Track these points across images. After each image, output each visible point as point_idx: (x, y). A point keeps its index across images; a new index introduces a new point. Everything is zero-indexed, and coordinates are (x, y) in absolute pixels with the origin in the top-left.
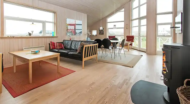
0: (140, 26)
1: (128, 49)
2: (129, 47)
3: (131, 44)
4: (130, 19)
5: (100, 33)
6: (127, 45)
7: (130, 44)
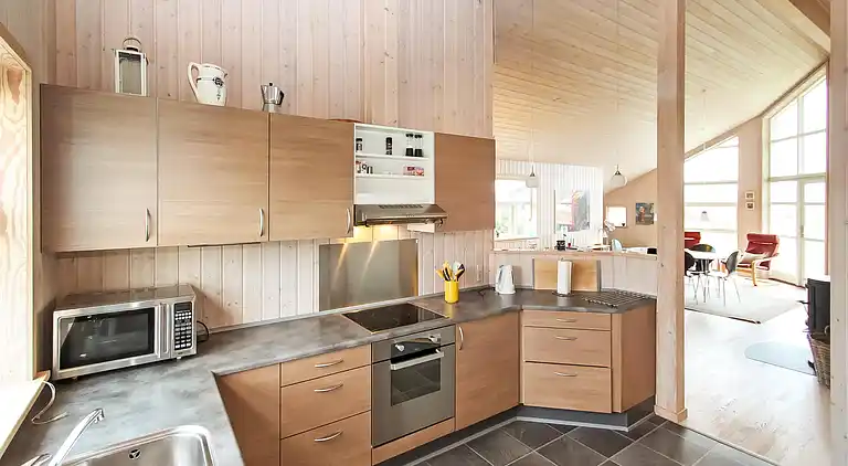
0: (801, 204)
1: (754, 280)
2: (760, 273)
3: (765, 264)
4: (765, 176)
5: (639, 219)
6: (747, 264)
7: (762, 264)
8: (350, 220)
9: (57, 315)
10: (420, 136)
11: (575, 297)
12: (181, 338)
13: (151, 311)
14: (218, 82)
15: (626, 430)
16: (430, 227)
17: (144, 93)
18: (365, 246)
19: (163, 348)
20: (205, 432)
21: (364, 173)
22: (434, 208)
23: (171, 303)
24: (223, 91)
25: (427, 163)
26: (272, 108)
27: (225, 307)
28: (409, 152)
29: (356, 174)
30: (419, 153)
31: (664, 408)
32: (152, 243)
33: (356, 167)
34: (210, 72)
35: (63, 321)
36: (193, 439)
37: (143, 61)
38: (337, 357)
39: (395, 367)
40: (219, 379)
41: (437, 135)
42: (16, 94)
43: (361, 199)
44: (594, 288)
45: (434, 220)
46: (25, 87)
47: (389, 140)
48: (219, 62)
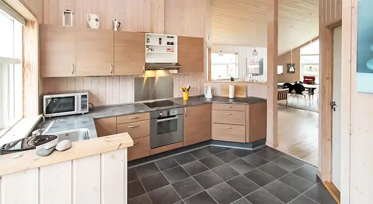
8: (144, 68)
9: (45, 97)
10: (173, 37)
11: (236, 99)
12: (84, 107)
13: (73, 97)
14: (97, 20)
15: (252, 150)
16: (176, 71)
17: (72, 25)
18: (153, 79)
19: (78, 110)
20: (88, 130)
21: (150, 51)
22: (177, 64)
23: (80, 95)
24: (98, 23)
25: (175, 47)
26: (116, 29)
27: (100, 98)
28: (168, 43)
29: (146, 52)
30: (172, 44)
31: (269, 143)
32: (74, 75)
33: (147, 49)
34: (94, 17)
35: (47, 99)
36: (84, 132)
37: (72, 14)
38: (137, 116)
39: (159, 121)
40: (95, 119)
41: (179, 37)
42: (33, 28)
43: (148, 61)
44: (244, 96)
45: (177, 69)
46: (36, 26)
47: (160, 39)
48: (98, 13)
